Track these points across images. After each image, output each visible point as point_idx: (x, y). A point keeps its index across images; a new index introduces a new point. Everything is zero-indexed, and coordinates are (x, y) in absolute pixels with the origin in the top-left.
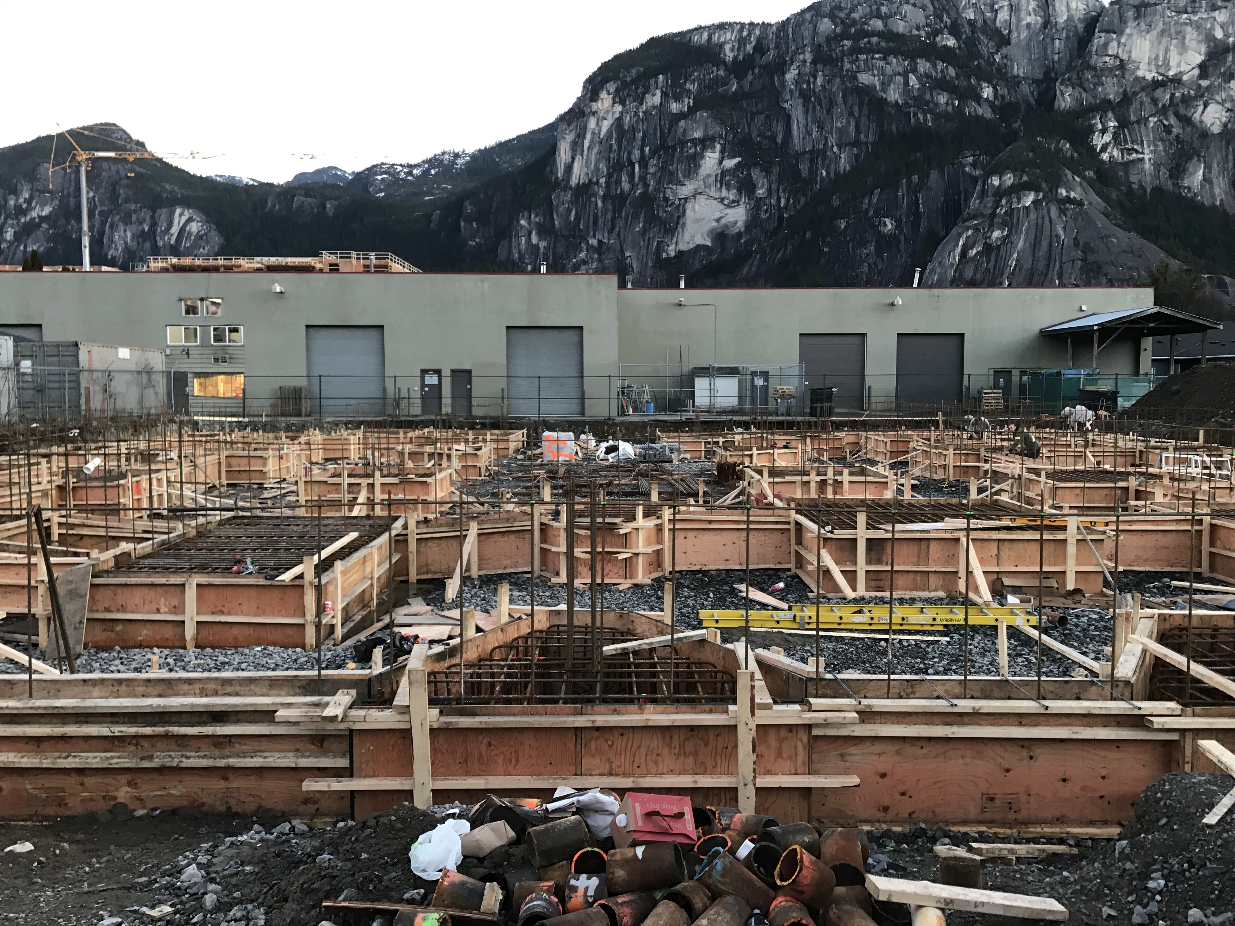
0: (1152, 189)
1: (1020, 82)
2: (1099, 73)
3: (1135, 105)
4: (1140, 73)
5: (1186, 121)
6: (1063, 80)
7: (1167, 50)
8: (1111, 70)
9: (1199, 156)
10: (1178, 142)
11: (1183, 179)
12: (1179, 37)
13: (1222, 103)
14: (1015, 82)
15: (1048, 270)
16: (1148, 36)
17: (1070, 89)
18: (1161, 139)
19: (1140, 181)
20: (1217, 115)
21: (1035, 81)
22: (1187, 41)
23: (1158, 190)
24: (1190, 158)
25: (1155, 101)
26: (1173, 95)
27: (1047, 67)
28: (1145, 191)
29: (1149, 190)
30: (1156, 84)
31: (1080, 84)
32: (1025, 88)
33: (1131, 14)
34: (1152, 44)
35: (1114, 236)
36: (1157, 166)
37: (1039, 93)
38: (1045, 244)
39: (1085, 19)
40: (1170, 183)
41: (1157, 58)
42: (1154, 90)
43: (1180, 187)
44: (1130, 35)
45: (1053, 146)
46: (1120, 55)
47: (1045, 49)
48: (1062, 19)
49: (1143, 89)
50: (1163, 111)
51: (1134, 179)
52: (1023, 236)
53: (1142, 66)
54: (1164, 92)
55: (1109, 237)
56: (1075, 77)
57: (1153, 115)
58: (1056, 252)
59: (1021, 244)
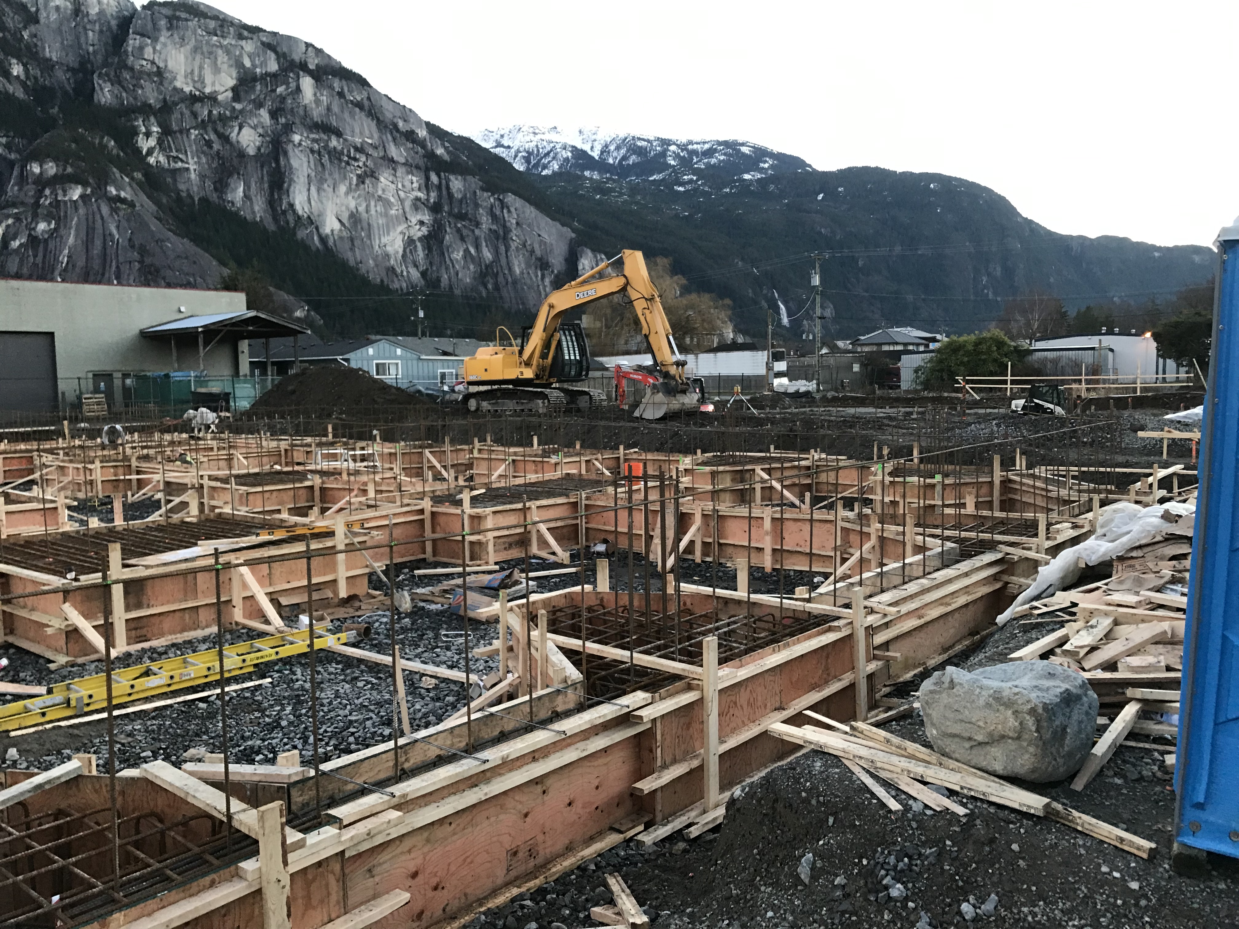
0: (200, 199)
1: (53, 66)
2: (138, 75)
3: (176, 116)
4: (178, 84)
5: (225, 139)
6: (100, 74)
7: (201, 68)
8: (149, 74)
9: (239, 174)
10: (219, 158)
11: (226, 194)
12: (212, 57)
13: (254, 128)
14: (47, 66)
15: (104, 268)
16: (182, 49)
17: (109, 84)
18: (203, 152)
19: (188, 190)
20: (252, 138)
21: (69, 69)
22: (219, 62)
23: (204, 200)
24: (230, 175)
25: (195, 115)
26: (210, 112)
27: (82, 57)
28: (194, 201)
29: (196, 199)
30: (193, 99)
31: (117, 81)
32: (60, 75)
33: (163, 23)
34: (186, 58)
35: (168, 240)
36: (202, 177)
37: (76, 82)
38: (98, 243)
39: (118, 17)
40: (215, 195)
41: (192, 72)
42: (193, 104)
43: (224, 200)
44: (165, 45)
45: (97, 141)
46: (157, 61)
47: (78, 38)
48: (94, 11)
49: (182, 100)
50: (203, 125)
51: (182, 187)
52: (73, 232)
53: (178, 77)
54: (202, 107)
55: (163, 241)
56: (112, 73)
57: (195, 128)
58: (111, 252)
59: (71, 240)
